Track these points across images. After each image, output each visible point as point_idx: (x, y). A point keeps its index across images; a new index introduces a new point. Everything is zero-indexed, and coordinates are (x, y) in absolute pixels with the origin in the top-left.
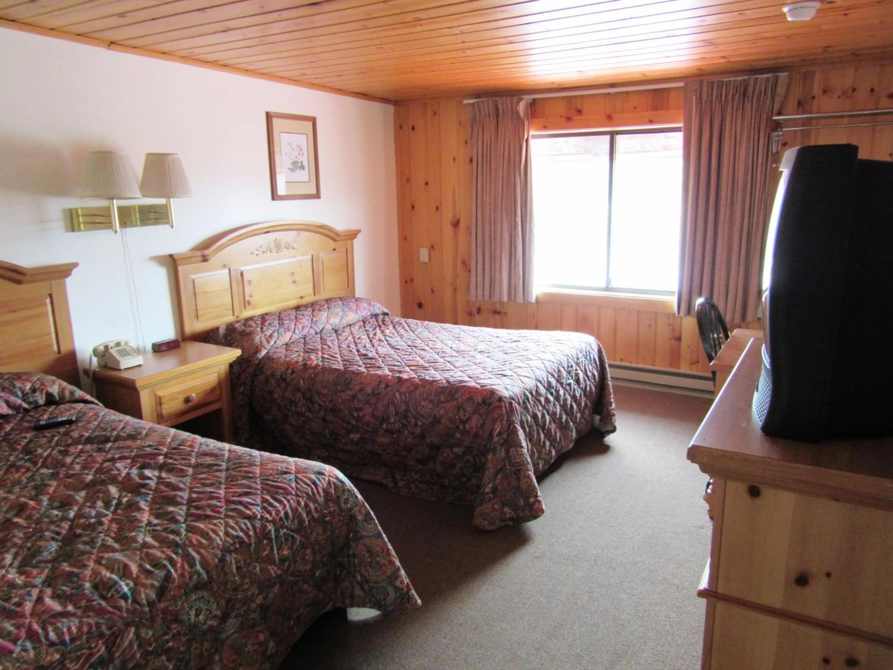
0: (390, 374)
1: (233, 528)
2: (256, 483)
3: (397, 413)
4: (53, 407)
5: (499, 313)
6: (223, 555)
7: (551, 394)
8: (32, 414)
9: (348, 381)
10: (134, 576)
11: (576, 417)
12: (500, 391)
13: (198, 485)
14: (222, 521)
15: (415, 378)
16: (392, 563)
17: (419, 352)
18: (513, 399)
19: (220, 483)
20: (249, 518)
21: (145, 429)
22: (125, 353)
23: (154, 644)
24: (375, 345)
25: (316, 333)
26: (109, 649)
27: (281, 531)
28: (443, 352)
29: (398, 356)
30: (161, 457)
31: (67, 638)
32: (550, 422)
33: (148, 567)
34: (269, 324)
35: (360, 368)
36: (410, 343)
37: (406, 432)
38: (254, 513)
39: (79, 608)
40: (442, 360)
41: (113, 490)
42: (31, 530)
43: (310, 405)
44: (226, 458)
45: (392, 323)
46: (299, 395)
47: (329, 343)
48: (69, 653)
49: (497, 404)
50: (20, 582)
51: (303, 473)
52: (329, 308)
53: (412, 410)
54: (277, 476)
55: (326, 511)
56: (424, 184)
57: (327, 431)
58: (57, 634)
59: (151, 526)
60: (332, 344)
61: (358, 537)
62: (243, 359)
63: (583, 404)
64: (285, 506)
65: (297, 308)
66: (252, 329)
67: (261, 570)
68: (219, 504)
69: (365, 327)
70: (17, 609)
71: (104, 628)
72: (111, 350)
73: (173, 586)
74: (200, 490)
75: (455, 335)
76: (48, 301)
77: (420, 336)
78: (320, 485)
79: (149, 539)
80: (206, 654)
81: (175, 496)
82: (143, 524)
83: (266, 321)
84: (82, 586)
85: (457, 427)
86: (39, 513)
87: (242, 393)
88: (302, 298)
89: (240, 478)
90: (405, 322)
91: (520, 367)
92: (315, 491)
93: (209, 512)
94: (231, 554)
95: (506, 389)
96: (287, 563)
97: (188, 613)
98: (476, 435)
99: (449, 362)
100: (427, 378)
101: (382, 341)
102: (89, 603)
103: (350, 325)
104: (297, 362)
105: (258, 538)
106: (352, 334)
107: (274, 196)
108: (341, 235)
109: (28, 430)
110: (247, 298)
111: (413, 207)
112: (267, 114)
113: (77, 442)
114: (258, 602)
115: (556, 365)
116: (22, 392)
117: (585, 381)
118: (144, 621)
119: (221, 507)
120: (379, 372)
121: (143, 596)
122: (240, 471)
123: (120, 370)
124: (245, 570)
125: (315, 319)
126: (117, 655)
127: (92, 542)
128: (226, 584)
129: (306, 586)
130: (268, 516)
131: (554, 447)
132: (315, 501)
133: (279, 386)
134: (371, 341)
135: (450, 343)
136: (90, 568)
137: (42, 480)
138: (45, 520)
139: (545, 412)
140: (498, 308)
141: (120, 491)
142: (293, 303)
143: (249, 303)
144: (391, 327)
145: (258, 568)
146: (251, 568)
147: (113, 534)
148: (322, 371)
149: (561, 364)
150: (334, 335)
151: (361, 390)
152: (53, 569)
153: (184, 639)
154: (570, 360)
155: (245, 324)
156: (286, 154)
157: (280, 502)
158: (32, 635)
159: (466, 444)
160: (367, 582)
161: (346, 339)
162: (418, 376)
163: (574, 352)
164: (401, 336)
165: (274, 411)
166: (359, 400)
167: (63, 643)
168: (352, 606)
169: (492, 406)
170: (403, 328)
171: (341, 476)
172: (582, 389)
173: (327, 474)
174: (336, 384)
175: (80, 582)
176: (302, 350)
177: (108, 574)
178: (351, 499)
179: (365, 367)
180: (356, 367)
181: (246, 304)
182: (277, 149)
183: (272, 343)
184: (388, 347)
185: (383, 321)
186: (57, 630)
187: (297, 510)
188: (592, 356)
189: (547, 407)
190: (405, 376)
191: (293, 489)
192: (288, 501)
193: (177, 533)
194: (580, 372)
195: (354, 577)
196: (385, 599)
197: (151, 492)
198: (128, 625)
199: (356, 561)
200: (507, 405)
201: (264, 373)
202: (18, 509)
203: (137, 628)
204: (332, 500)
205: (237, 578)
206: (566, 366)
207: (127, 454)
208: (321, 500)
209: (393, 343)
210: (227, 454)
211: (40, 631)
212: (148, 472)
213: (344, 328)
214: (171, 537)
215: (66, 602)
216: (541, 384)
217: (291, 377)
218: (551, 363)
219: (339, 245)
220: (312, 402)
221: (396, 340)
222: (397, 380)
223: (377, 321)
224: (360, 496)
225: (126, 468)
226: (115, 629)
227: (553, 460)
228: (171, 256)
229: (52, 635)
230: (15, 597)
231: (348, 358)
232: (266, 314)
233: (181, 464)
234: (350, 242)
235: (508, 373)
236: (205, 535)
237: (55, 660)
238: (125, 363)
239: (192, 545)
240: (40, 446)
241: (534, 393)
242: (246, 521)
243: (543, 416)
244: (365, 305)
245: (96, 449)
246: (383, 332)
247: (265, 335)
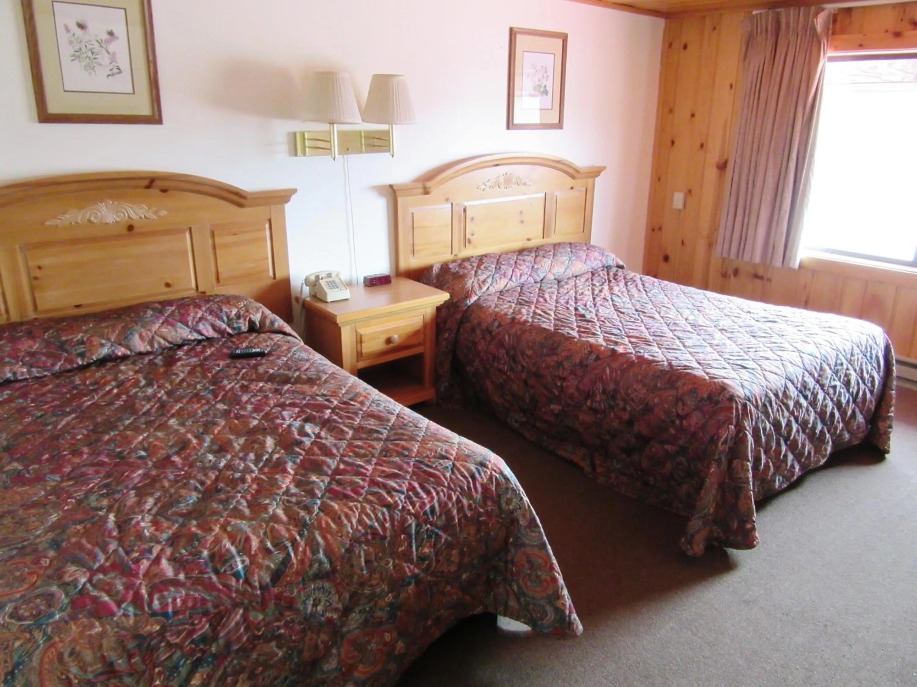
0: (604, 344)
1: (368, 515)
2: (408, 464)
3: (604, 392)
4: (254, 335)
5: (761, 278)
6: (351, 545)
7: (806, 397)
8: (234, 340)
9: (556, 345)
10: (253, 552)
11: (836, 428)
12: (734, 388)
13: (350, 454)
14: (359, 505)
15: (631, 353)
16: (554, 580)
17: (646, 320)
18: (749, 400)
19: (373, 456)
20: (388, 506)
21: (326, 373)
22: (333, 285)
23: (263, 629)
24: (598, 305)
25: (536, 282)
26: (214, 628)
27: (424, 526)
28: (675, 324)
29: (620, 321)
30: (328, 411)
31: (170, 609)
32: (798, 431)
33: (269, 545)
34: (485, 267)
35: (571, 332)
36: (638, 307)
37: (612, 414)
38: (396, 502)
39: (190, 578)
40: (671, 335)
41: (270, 442)
42: (183, 473)
43: (513, 365)
44: (390, 424)
45: (625, 278)
46: (502, 351)
47: (547, 296)
48: (171, 625)
49: (727, 404)
50: (147, 534)
51: (462, 461)
52: (554, 255)
53: (622, 392)
54: (433, 460)
55: (481, 510)
56: (689, 115)
57: (527, 395)
58: (161, 604)
59: (287, 496)
60: (550, 297)
61: (519, 545)
62: (452, 303)
63: (849, 413)
64: (433, 498)
65: (521, 252)
66: (466, 271)
67: (394, 567)
68: (361, 483)
69: (592, 280)
70: (133, 566)
71: (210, 605)
72: (321, 281)
73: (291, 572)
74: (350, 461)
75: (695, 303)
76: (267, 226)
77: (653, 299)
78: (480, 479)
79: (280, 512)
80: (322, 646)
81: (324, 463)
82: (281, 492)
83: (483, 263)
84: (201, 552)
85: (673, 422)
86: (197, 455)
87: (446, 339)
88: (529, 240)
89: (394, 454)
90: (641, 279)
91: (767, 359)
92: (472, 486)
93: (348, 491)
94: (360, 545)
95: (742, 386)
96: (427, 562)
97: (304, 603)
98: (694, 435)
99: (679, 338)
100: (646, 356)
101: (607, 300)
102: (199, 575)
103: (576, 277)
104: (506, 314)
105: (394, 531)
106: (576, 288)
107: (510, 124)
108: (582, 171)
109: (223, 357)
110: (468, 236)
111: (673, 143)
112: (511, 30)
113: (260, 378)
114: (386, 600)
115: (819, 361)
116: (228, 317)
117: (858, 384)
118: (254, 604)
119: (363, 488)
120: (592, 340)
121: (256, 578)
122: (397, 445)
123: (327, 302)
124: (376, 564)
125: (536, 267)
126: (221, 635)
127: (225, 502)
128: (351, 576)
129: (449, 588)
130: (411, 507)
131: (799, 462)
132: (470, 497)
133: (484, 338)
134: (594, 299)
135: (687, 313)
136: (213, 534)
137: (215, 416)
138: (198, 464)
139: (792, 419)
140: (761, 272)
141: (276, 445)
142: (519, 245)
143: (470, 242)
144: (622, 284)
145: (391, 564)
146: (383, 563)
147: (249, 497)
148: (530, 329)
149: (825, 360)
150: (556, 286)
151: (567, 358)
152: (183, 525)
153: (298, 627)
154: (841, 356)
155: (460, 265)
156: (528, 76)
157: (428, 493)
158: (137, 601)
159: (681, 442)
160: (525, 595)
161: (567, 293)
162: (636, 352)
163: (848, 347)
164: (631, 297)
165: (477, 362)
166: (564, 369)
167: (165, 615)
168: (505, 615)
169: (720, 405)
170: (636, 286)
171: (508, 471)
172: (852, 394)
173: (490, 467)
174: (542, 346)
175: (199, 549)
176: (515, 302)
177: (228, 545)
178: (514, 500)
179: (578, 332)
180: (567, 330)
181: (467, 242)
182: (517, 71)
183: (484, 289)
184: (612, 307)
185: (615, 275)
186: (162, 599)
187: (446, 505)
188: (874, 352)
189: (796, 414)
190: (620, 349)
191: (446, 479)
192: (438, 493)
193: (308, 509)
194: (852, 372)
195: (511, 586)
196: (542, 619)
197: (303, 453)
198: (236, 605)
199: (514, 569)
200: (740, 407)
201: (470, 322)
202: (181, 445)
203: (246, 610)
204: (492, 499)
205: (365, 572)
206: (833, 364)
207: (298, 401)
208: (478, 497)
209: (619, 305)
210: (393, 419)
211: (146, 596)
212: (309, 428)
213: (569, 279)
214: (302, 513)
215: (179, 569)
216: (793, 384)
217: (497, 331)
218: (811, 358)
219: (579, 184)
220: (514, 360)
221: (624, 302)
222: (609, 353)
223: (608, 274)
224: (526, 499)
225: (292, 417)
226: (222, 608)
227: (795, 478)
228: (391, 186)
229: (156, 604)
230: (137, 551)
231: (562, 316)
232: (486, 256)
233: (343, 423)
234: (591, 180)
235: (750, 364)
236: (337, 519)
237: (154, 631)
238: (332, 295)
239: (320, 527)
240: (227, 377)
241: (781, 395)
242: (385, 510)
243: (789, 424)
244: (596, 254)
245: (273, 390)
246: (611, 289)
247: (478, 280)
